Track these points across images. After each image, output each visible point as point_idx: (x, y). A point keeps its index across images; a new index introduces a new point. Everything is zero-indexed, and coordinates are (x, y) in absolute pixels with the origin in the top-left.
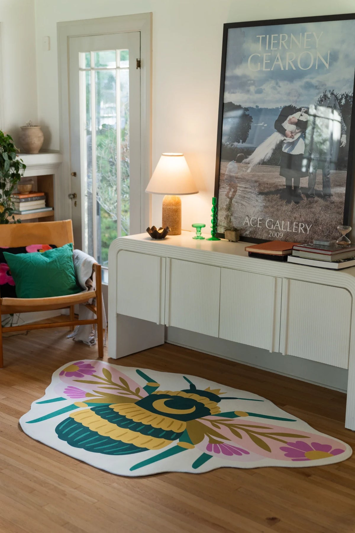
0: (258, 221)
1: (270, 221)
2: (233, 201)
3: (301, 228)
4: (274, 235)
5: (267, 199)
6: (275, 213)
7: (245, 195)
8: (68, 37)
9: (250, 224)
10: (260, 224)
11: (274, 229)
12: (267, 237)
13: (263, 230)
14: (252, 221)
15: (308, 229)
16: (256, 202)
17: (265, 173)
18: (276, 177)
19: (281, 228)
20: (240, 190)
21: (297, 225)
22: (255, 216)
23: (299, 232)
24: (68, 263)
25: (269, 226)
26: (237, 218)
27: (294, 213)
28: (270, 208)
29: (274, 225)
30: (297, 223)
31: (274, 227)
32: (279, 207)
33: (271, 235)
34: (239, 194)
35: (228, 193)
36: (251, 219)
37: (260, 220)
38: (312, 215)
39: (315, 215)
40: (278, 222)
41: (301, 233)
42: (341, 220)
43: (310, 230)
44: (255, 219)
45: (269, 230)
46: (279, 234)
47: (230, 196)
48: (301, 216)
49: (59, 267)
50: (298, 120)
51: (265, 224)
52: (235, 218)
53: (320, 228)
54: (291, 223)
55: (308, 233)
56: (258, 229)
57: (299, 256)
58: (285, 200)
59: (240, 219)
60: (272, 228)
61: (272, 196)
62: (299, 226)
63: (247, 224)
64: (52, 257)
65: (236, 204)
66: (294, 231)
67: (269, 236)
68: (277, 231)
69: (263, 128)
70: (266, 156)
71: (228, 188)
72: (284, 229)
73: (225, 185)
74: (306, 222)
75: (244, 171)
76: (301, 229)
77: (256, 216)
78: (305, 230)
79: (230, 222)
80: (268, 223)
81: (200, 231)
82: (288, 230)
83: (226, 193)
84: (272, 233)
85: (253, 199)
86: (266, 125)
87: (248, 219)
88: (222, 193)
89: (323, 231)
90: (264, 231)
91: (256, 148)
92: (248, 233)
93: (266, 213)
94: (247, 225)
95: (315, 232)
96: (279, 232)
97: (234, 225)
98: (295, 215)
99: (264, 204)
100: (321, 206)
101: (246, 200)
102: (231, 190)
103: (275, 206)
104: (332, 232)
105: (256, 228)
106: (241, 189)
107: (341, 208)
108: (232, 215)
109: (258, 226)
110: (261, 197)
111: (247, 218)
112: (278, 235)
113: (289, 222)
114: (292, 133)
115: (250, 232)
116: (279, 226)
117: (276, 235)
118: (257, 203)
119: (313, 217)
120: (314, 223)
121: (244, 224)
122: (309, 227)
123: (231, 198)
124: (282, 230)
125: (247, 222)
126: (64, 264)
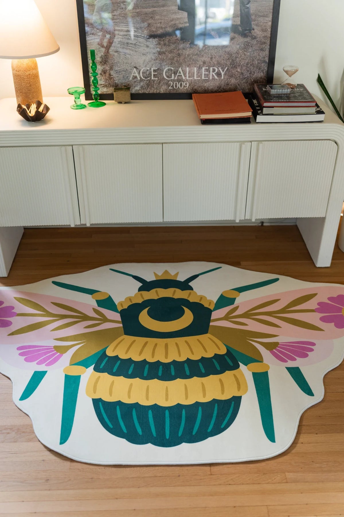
0: (151, 72)
1: (169, 70)
2: (110, 50)
3: (213, 73)
4: (176, 86)
5: (162, 42)
6: (175, 59)
7: (128, 41)
9: (140, 78)
10: (154, 75)
11: (176, 78)
12: (166, 89)
13: (160, 82)
14: (142, 73)
15: (223, 73)
16: (145, 49)
17: (155, 9)
18: (174, 13)
19: (185, 76)
20: (121, 35)
21: (208, 70)
22: (146, 66)
23: (211, 78)
25: (168, 77)
26: (120, 72)
27: (203, 56)
28: (167, 53)
29: (175, 73)
30: (208, 68)
31: (175, 76)
32: (180, 52)
33: (173, 86)
34: (119, 40)
35: (102, 40)
36: (140, 70)
37: (154, 71)
38: (227, 55)
39: (231, 55)
40: (180, 69)
41: (214, 79)
42: (265, 58)
43: (225, 74)
44: (148, 70)
45: (169, 81)
46: (184, 84)
47: (105, 44)
48: (211, 58)
51: (163, 75)
52: (117, 72)
53: (239, 70)
54: (200, 68)
55: (223, 78)
56: (152, 82)
57: (273, 114)
58: (189, 41)
59: (124, 73)
60: (173, 78)
61: (169, 38)
62: (210, 72)
63: (136, 77)
65: (116, 54)
66: (203, 78)
67: (170, 88)
68: (180, 80)
71: (100, 34)
72: (189, 77)
73: (96, 30)
74: (219, 64)
75: (122, 8)
76: (213, 75)
77: (148, 66)
78: (219, 74)
79: (110, 78)
80: (166, 72)
81: (79, 98)
82: (195, 78)
83: (98, 40)
84: (173, 84)
85: (142, 45)
87: (136, 72)
88: (92, 41)
89: (242, 73)
90: (162, 83)
92: (138, 89)
93: (163, 60)
94: (136, 79)
95: (231, 76)
96: (183, 82)
97: (116, 81)
98: (203, 59)
99: (159, 50)
100: (239, 44)
101: (130, 48)
102: (106, 36)
103: (175, 51)
104: (254, 72)
105: (149, 81)
106: (122, 33)
107: (265, 43)
108: (111, 68)
109: (152, 78)
110: (153, 42)
111: (135, 69)
112: (181, 85)
113: (195, 69)
115: (142, 87)
116: (182, 74)
117: (178, 85)
118: (148, 50)
119: (229, 59)
120: (230, 65)
121: (131, 79)
122: (223, 71)
123: (107, 46)
124: (187, 78)
125: (135, 75)
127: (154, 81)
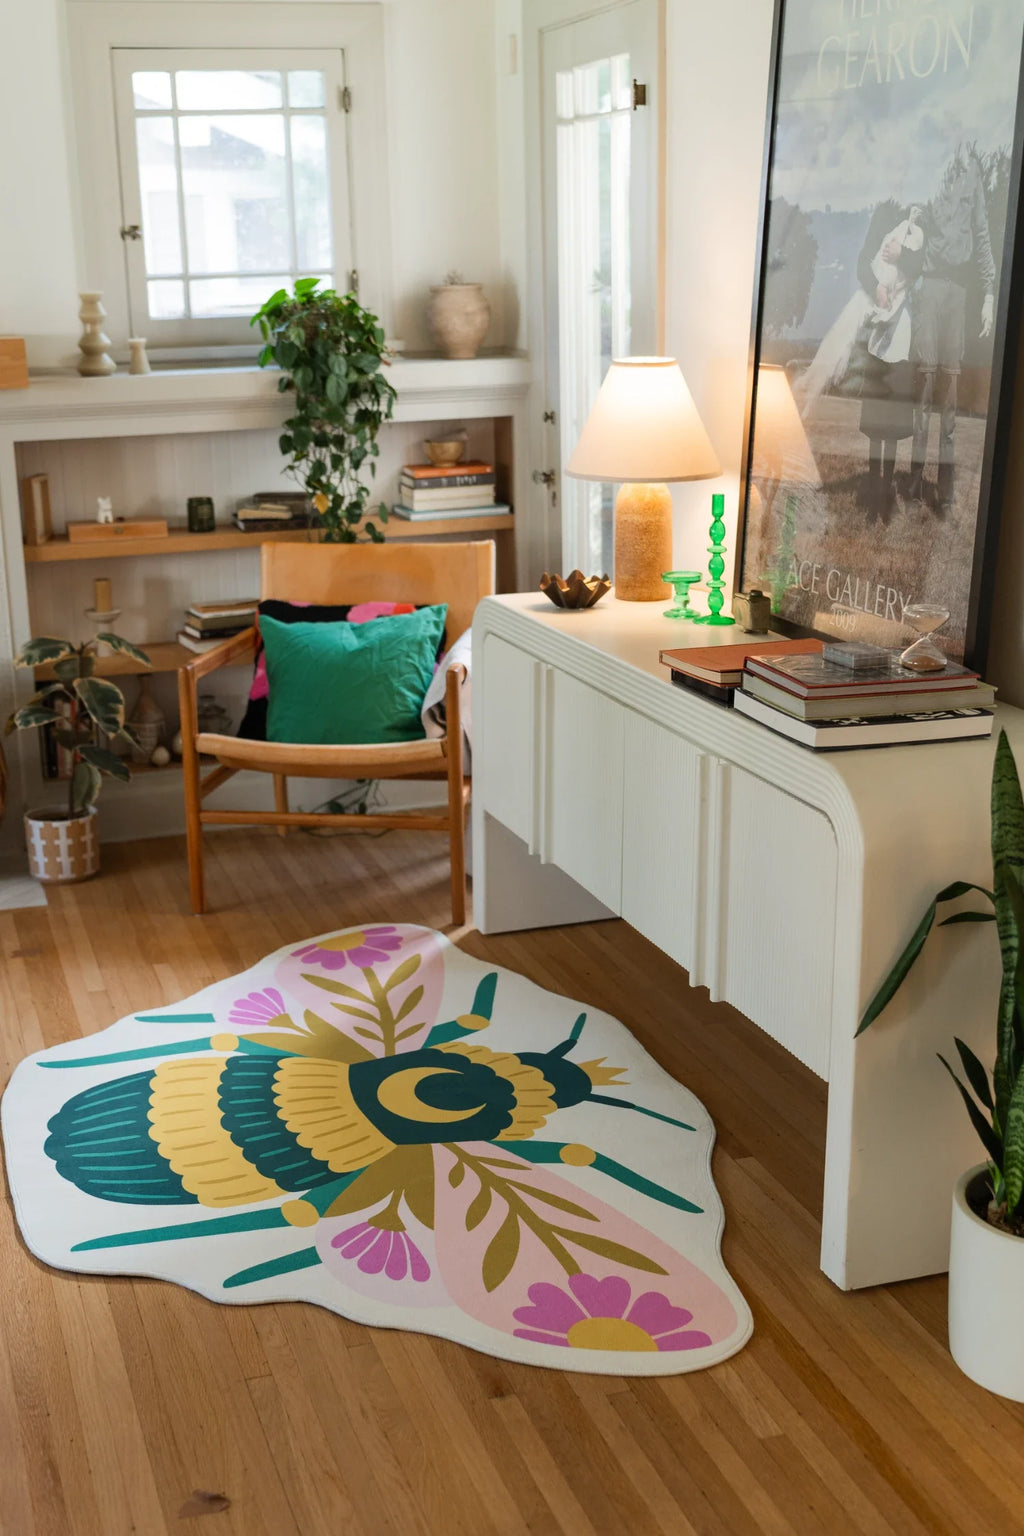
0: (813, 574)
1: (835, 575)
2: (772, 507)
3: (891, 605)
4: (839, 621)
5: (834, 505)
6: (845, 550)
7: (795, 491)
8: (541, 32)
9: (798, 583)
10: (816, 583)
11: (841, 600)
13: (820, 602)
14: (803, 574)
15: (903, 610)
16: (812, 514)
17: (834, 422)
19: (853, 600)
20: (787, 475)
21: (883, 594)
22: (808, 556)
24: (408, 656)
25: (831, 593)
26: (777, 561)
27: (880, 553)
28: (836, 533)
29: (841, 588)
30: (884, 588)
31: (840, 595)
32: (853, 534)
33: (834, 620)
34: (784, 485)
36: (801, 565)
37: (817, 572)
38: (913, 562)
39: (919, 563)
40: (848, 579)
42: (966, 585)
44: (809, 568)
45: (831, 604)
46: (849, 619)
47: (769, 491)
48: (891, 563)
49: (374, 665)
50: (902, 246)
51: (826, 585)
52: (774, 560)
54: (873, 586)
55: (902, 622)
56: (811, 598)
57: (752, 694)
58: (865, 511)
59: (781, 564)
60: (837, 598)
61: (843, 496)
62: (886, 599)
63: (793, 580)
64: (367, 639)
65: (778, 517)
66: (876, 613)
67: (831, 622)
68: (845, 608)
69: (836, 277)
70: (836, 368)
72: (858, 603)
73: (762, 457)
74: (901, 585)
76: (889, 608)
77: (810, 557)
78: (898, 610)
80: (830, 580)
81: (686, 594)
84: (836, 614)
85: (807, 504)
86: (841, 268)
87: (795, 567)
90: (822, 606)
91: (821, 341)
92: (793, 610)
93: (830, 549)
94: (793, 585)
96: (849, 613)
98: (880, 562)
99: (827, 521)
100: (931, 537)
101: (794, 507)
103: (846, 530)
105: (809, 594)
106: (790, 471)
107: (969, 544)
108: (769, 550)
109: (813, 590)
110: (824, 501)
111: (795, 561)
112: (846, 620)
113: (868, 584)
114: (889, 291)
115: (798, 607)
116: (850, 592)
117: (842, 621)
118: (814, 519)
119: (914, 572)
120: (916, 589)
121: (787, 582)
122: (905, 604)
123: (770, 497)
124: (855, 605)
125: (793, 574)
126: (391, 659)
127: (813, 595)
